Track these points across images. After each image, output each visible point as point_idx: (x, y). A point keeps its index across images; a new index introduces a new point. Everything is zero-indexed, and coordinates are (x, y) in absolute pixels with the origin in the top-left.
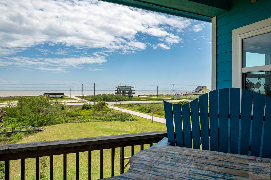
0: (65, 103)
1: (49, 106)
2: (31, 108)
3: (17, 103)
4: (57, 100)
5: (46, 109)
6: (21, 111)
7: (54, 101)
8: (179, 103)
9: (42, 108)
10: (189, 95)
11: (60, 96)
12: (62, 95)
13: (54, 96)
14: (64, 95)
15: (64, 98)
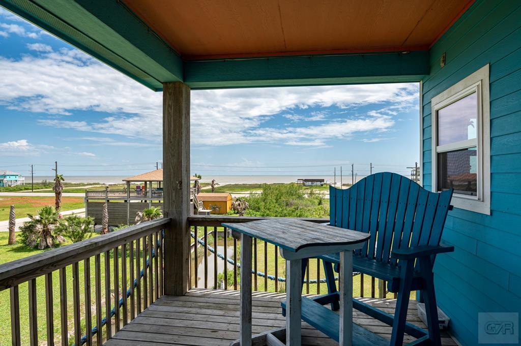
0: (323, 194)
1: (300, 197)
2: (277, 200)
3: (260, 193)
4: (312, 191)
5: (296, 201)
6: (266, 203)
7: (309, 191)
9: (291, 200)
11: (319, 183)
12: (322, 183)
13: (310, 183)
14: (325, 182)
15: (325, 188)
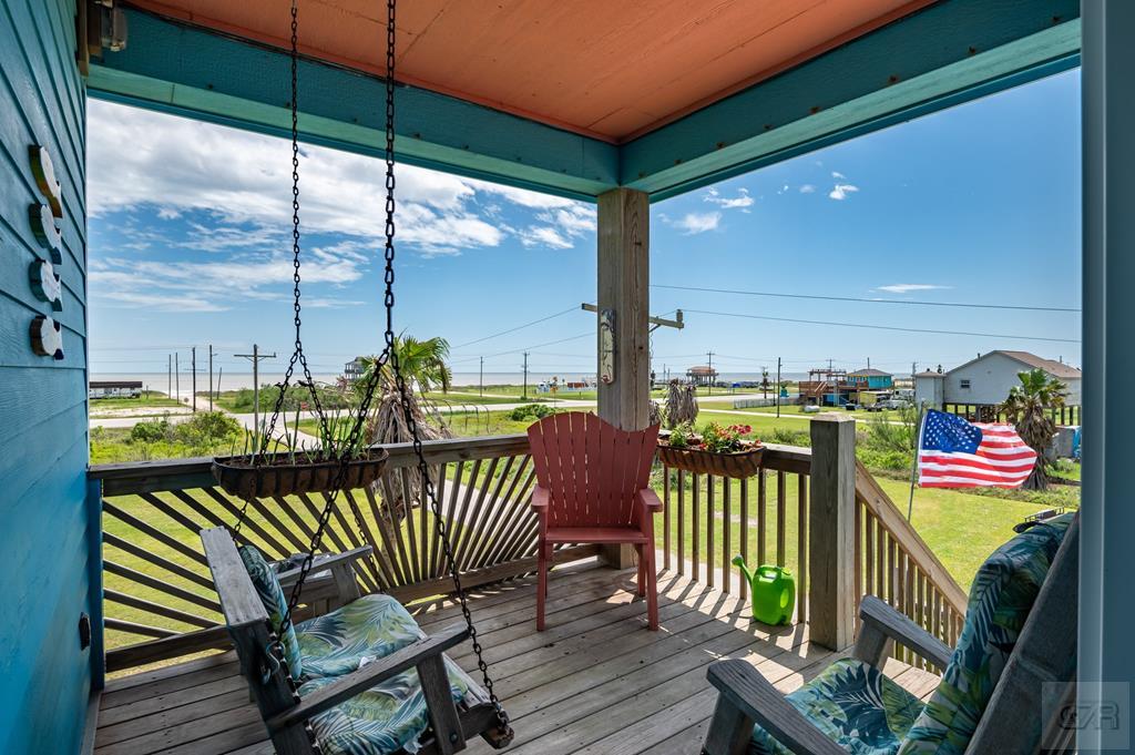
8: (516, 413)
10: (587, 386)
11: (127, 392)
12: (137, 390)
13: (100, 392)
15: (144, 400)
